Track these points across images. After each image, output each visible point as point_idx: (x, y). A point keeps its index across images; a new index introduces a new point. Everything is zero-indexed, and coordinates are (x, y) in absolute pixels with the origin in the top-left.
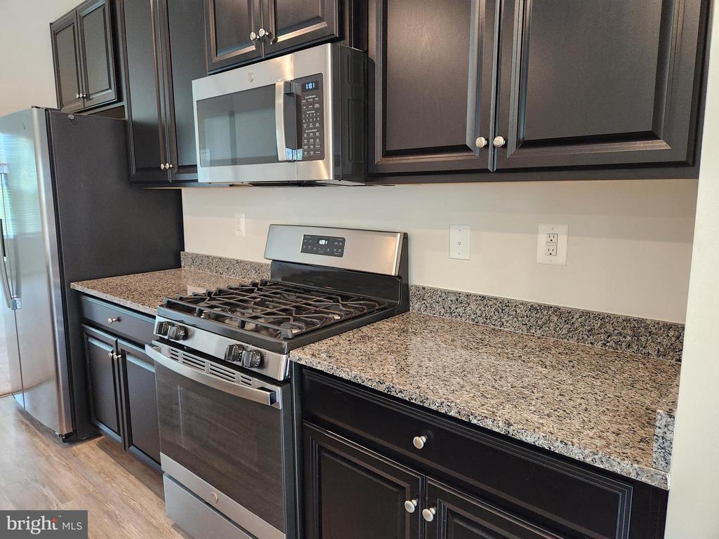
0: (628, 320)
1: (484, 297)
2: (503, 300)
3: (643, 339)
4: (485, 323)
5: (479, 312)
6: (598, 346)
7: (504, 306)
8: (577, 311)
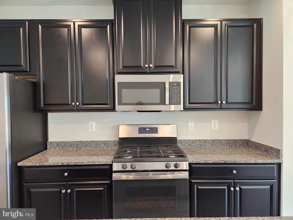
0: (233, 140)
1: (200, 140)
2: (205, 140)
3: (236, 143)
4: (200, 146)
5: (199, 144)
6: (228, 147)
7: (205, 141)
8: (223, 140)
